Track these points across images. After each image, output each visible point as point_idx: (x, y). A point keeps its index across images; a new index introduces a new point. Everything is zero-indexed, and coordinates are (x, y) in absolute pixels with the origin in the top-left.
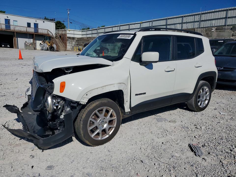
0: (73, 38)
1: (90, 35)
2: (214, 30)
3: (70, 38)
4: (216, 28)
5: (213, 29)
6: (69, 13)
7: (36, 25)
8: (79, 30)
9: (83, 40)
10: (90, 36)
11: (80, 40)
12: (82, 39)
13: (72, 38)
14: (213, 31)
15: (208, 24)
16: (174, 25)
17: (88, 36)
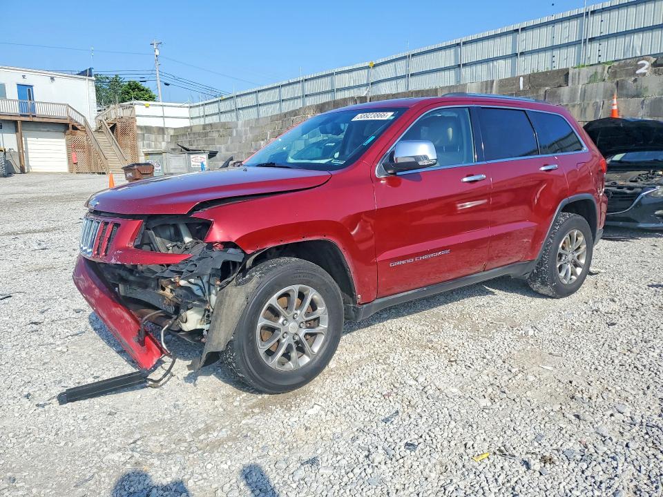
0: (162, 130)
1: (214, 117)
2: (646, 67)
3: (148, 129)
4: (653, 60)
5: (643, 65)
6: (157, 53)
7: (26, 91)
8: (180, 104)
9: (192, 136)
10: (215, 119)
11: (183, 135)
12: (189, 130)
13: (156, 131)
14: (644, 74)
15: (614, 51)
16: (485, 66)
17: (209, 120)
